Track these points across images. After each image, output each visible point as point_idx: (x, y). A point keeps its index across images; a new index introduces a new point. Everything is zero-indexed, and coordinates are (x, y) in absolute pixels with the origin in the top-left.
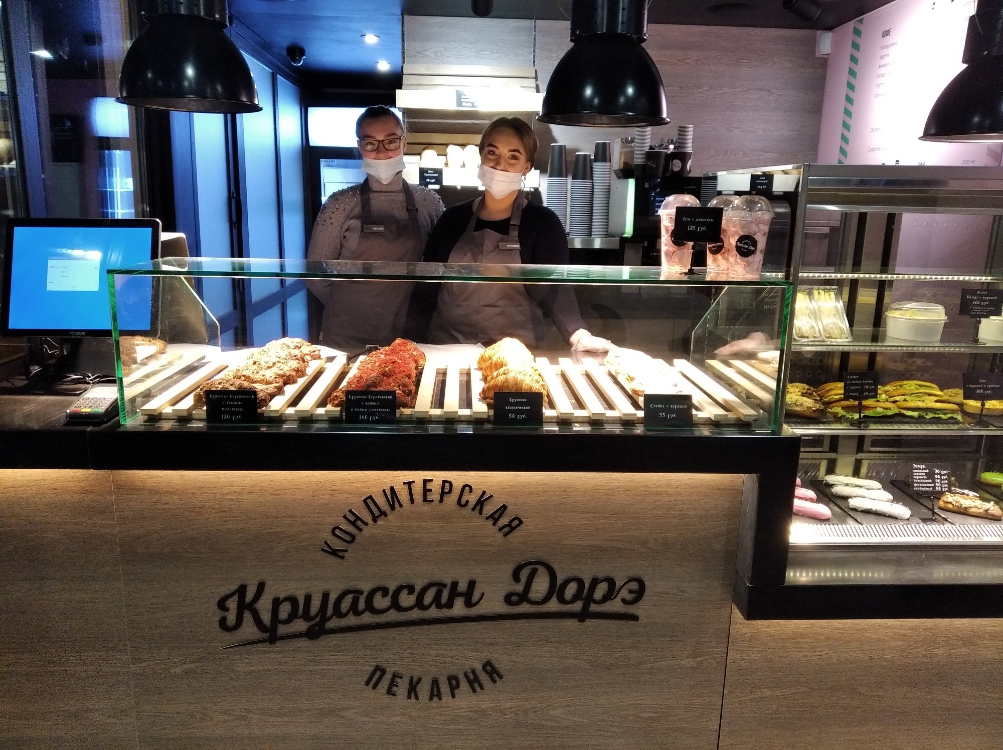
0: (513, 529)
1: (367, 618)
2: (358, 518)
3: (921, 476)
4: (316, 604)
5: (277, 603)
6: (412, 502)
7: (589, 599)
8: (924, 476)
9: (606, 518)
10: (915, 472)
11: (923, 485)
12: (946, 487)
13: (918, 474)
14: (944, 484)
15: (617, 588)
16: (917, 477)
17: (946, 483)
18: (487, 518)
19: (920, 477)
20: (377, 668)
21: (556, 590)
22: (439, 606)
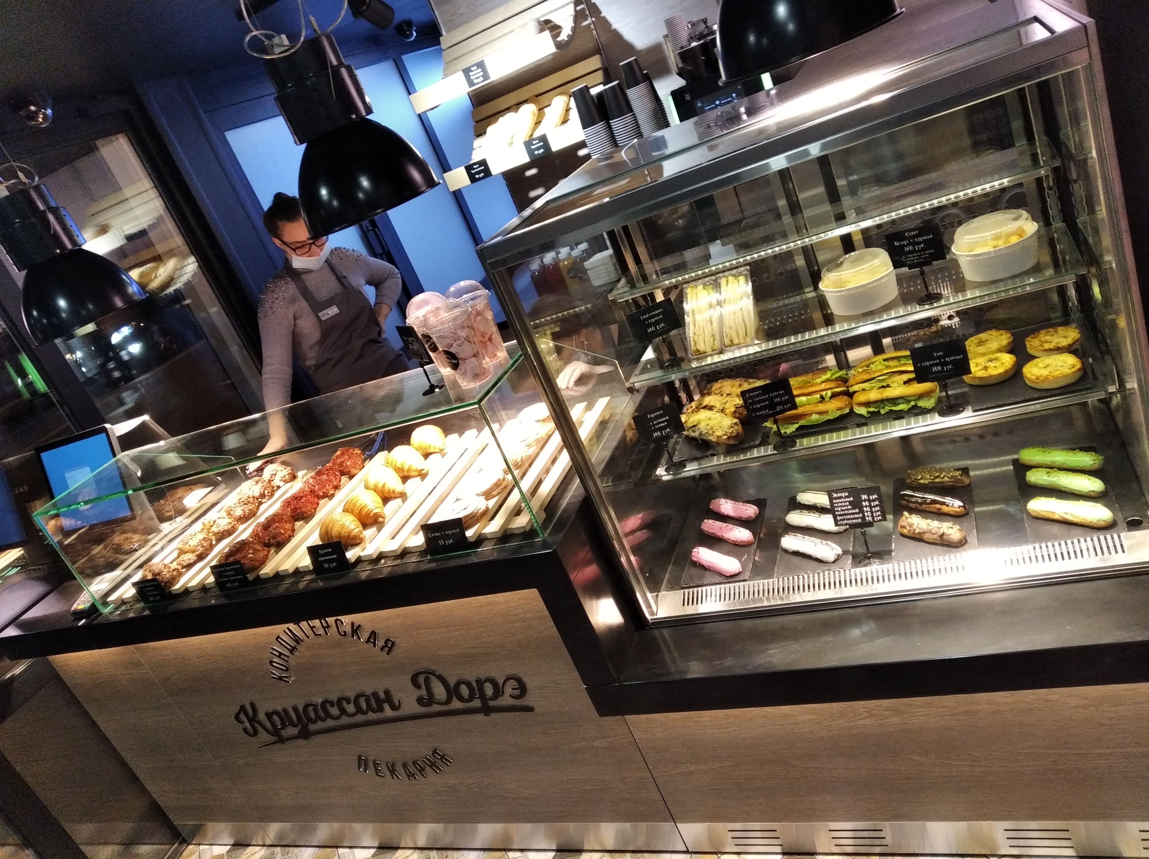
0: (391, 649)
1: (330, 723)
2: (280, 653)
3: (844, 506)
4: (292, 713)
5: (269, 715)
6: (308, 637)
7: (483, 696)
8: (847, 506)
9: (458, 630)
10: (836, 503)
11: (849, 517)
12: (879, 516)
13: (839, 504)
14: (875, 512)
15: (501, 686)
16: (839, 509)
17: (878, 511)
18: (367, 642)
19: (844, 508)
20: (359, 757)
21: (453, 692)
22: (374, 711)
